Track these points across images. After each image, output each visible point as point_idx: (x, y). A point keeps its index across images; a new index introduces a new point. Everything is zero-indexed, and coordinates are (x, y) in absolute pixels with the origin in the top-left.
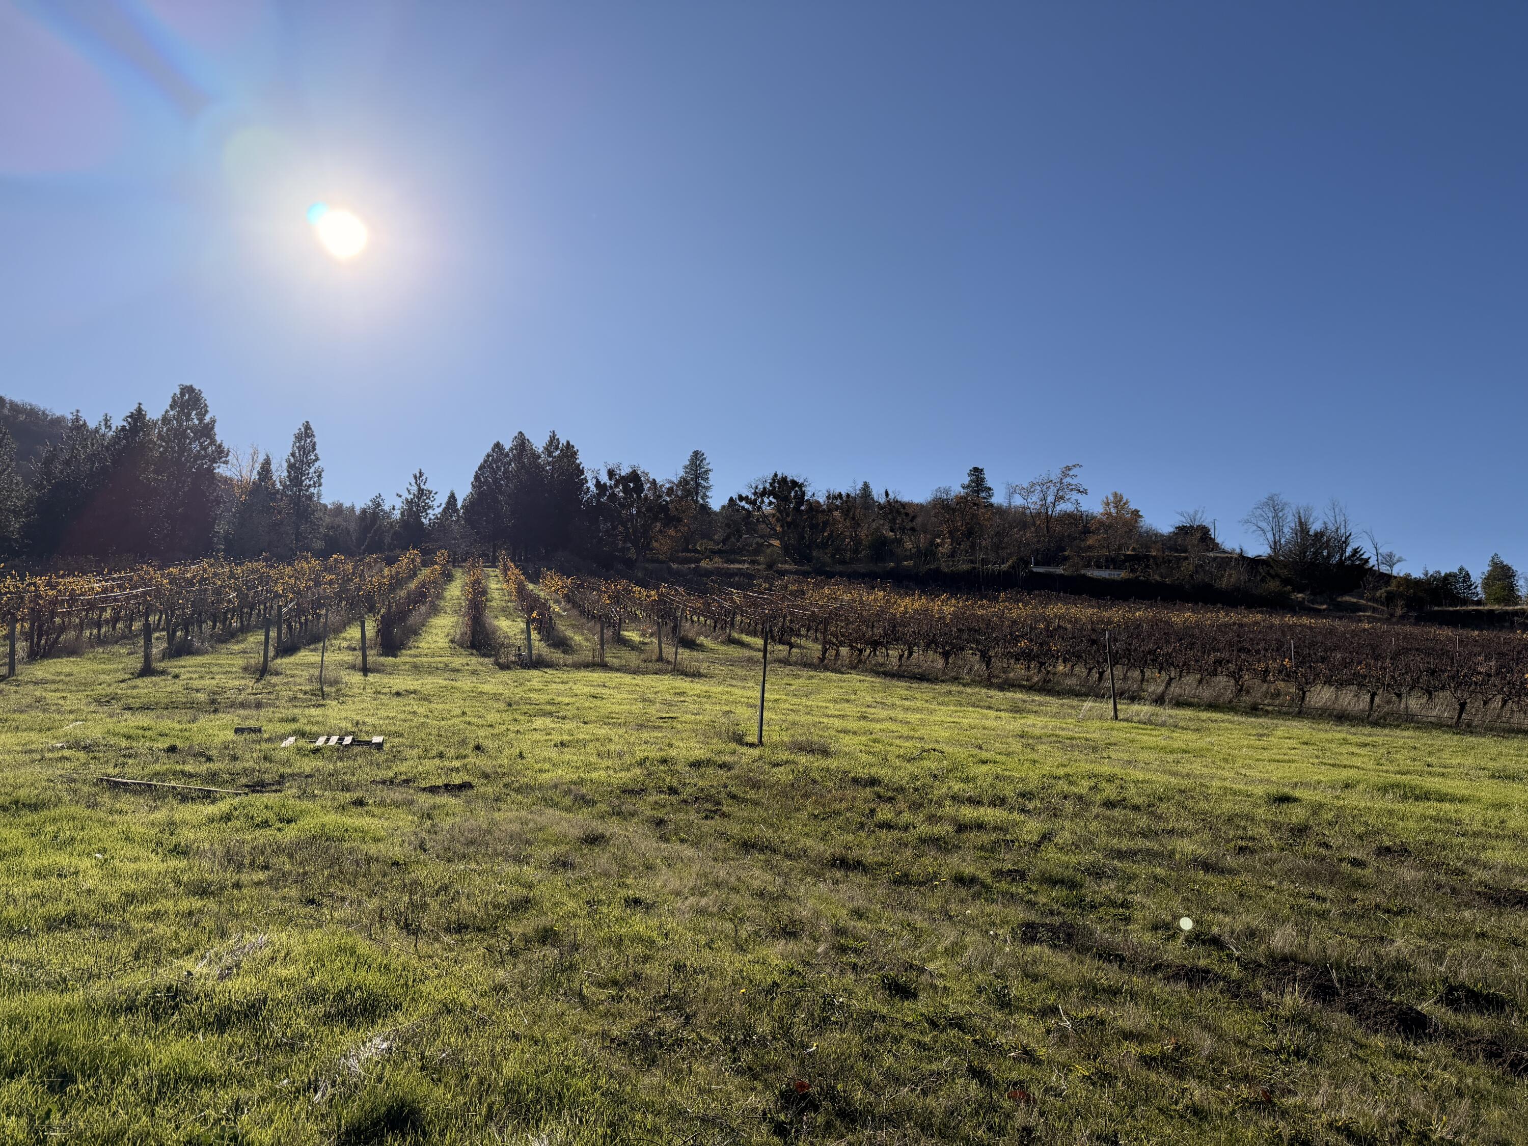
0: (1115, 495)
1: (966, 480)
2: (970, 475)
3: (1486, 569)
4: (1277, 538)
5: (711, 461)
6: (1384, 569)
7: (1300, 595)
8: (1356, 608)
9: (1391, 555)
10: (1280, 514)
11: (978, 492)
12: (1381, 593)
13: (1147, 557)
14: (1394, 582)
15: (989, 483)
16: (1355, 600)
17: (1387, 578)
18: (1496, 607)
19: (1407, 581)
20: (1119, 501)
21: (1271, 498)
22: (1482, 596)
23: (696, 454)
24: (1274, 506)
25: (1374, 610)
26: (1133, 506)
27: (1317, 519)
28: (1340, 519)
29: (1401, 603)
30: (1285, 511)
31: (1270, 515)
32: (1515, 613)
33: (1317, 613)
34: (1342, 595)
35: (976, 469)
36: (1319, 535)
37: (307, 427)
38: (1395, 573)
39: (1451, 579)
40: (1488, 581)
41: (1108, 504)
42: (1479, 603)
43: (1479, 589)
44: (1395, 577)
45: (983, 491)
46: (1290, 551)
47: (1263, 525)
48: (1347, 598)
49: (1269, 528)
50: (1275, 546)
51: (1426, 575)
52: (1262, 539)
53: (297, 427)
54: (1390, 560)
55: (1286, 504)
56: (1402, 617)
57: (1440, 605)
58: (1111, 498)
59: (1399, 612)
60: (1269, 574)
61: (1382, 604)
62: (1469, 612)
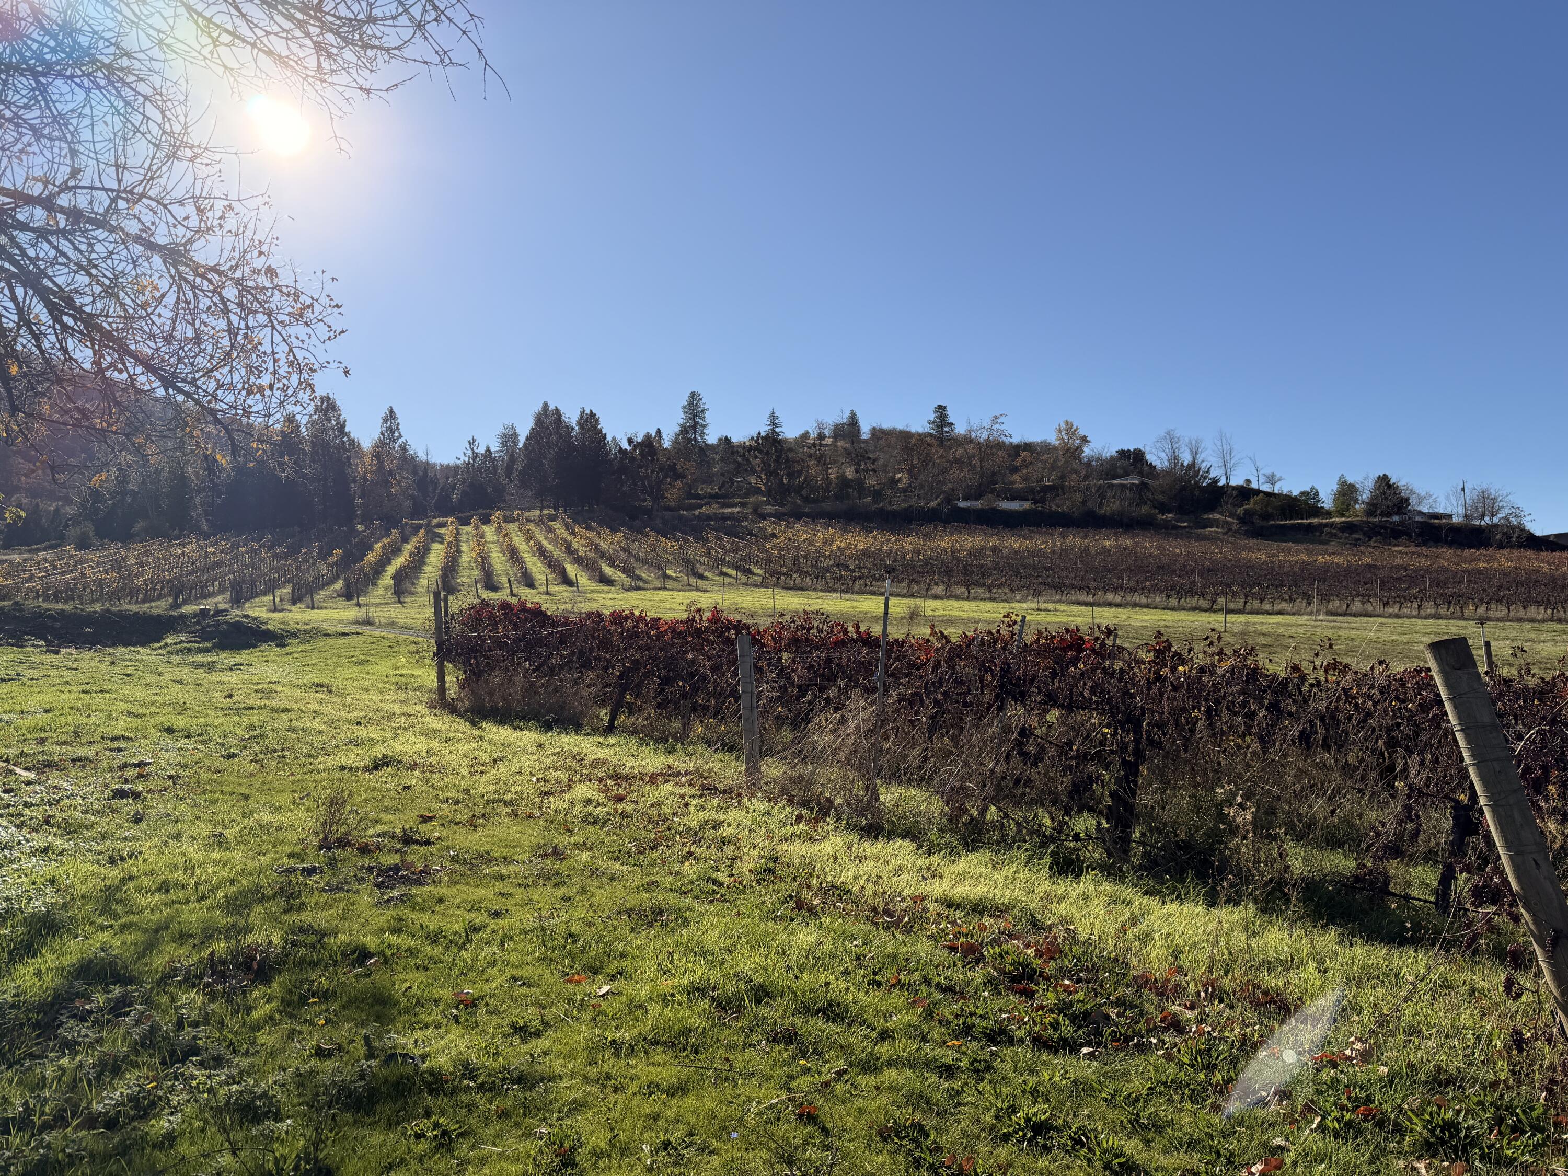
0: (1067, 423)
1: (932, 417)
2: (935, 412)
3: (1335, 487)
5: (707, 401)
7: (1167, 515)
11: (942, 427)
15: (951, 419)
16: (1218, 517)
18: (1339, 519)
20: (1070, 429)
21: (1168, 433)
22: (1329, 509)
23: (693, 395)
24: (1171, 438)
26: (1082, 432)
31: (1167, 446)
32: (1349, 524)
34: (1207, 514)
35: (940, 407)
37: (391, 411)
40: (1335, 497)
41: (1060, 431)
42: (1328, 514)
43: (1327, 503)
45: (946, 427)
48: (1212, 515)
53: (384, 411)
58: (1063, 426)
61: (1239, 519)
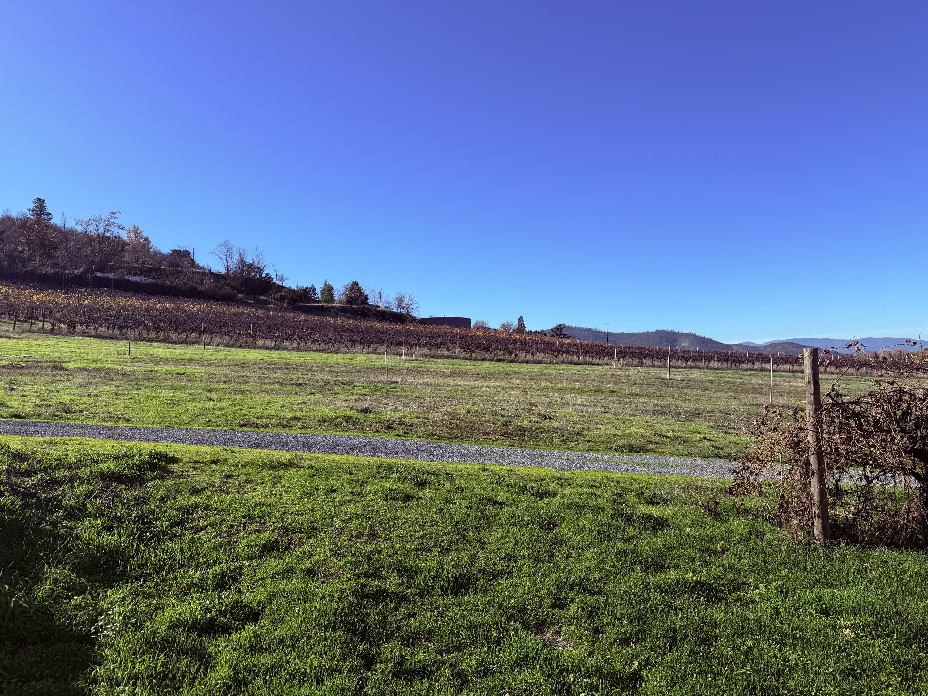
0: (134, 227)
1: (32, 206)
2: (34, 202)
3: (322, 286)
4: (229, 264)
6: (279, 283)
7: (240, 295)
8: (267, 303)
9: (282, 276)
10: (230, 251)
11: (41, 215)
12: (278, 295)
13: (160, 269)
14: (284, 290)
15: (49, 209)
16: (266, 298)
17: (281, 288)
18: (325, 304)
19: (290, 289)
20: (136, 231)
21: (226, 242)
22: (320, 298)
24: (228, 247)
25: (275, 304)
26: (145, 235)
27: (248, 255)
28: (260, 256)
29: (286, 301)
30: (233, 250)
31: (225, 251)
32: (332, 308)
33: (249, 305)
34: (260, 296)
35: (39, 199)
36: (250, 265)
38: (284, 286)
39: (308, 290)
40: (324, 291)
41: (130, 232)
42: (319, 302)
43: (319, 295)
44: (284, 287)
45: (44, 215)
46: (236, 272)
47: (222, 256)
48: (263, 297)
49: (224, 258)
50: (228, 268)
51: (297, 287)
52: (221, 263)
54: (282, 279)
55: (233, 246)
56: (287, 308)
57: (302, 303)
58: (132, 228)
59: (285, 305)
60: (225, 283)
61: (278, 301)
62: (314, 306)
